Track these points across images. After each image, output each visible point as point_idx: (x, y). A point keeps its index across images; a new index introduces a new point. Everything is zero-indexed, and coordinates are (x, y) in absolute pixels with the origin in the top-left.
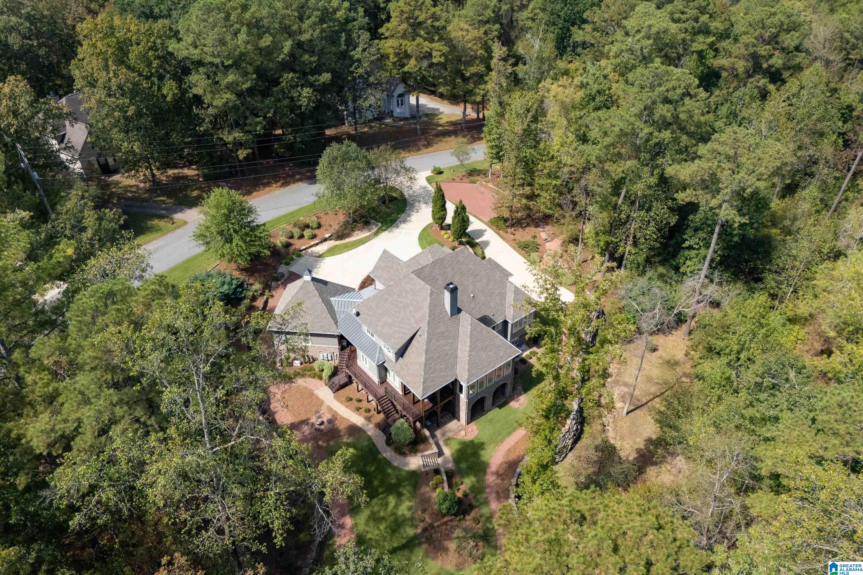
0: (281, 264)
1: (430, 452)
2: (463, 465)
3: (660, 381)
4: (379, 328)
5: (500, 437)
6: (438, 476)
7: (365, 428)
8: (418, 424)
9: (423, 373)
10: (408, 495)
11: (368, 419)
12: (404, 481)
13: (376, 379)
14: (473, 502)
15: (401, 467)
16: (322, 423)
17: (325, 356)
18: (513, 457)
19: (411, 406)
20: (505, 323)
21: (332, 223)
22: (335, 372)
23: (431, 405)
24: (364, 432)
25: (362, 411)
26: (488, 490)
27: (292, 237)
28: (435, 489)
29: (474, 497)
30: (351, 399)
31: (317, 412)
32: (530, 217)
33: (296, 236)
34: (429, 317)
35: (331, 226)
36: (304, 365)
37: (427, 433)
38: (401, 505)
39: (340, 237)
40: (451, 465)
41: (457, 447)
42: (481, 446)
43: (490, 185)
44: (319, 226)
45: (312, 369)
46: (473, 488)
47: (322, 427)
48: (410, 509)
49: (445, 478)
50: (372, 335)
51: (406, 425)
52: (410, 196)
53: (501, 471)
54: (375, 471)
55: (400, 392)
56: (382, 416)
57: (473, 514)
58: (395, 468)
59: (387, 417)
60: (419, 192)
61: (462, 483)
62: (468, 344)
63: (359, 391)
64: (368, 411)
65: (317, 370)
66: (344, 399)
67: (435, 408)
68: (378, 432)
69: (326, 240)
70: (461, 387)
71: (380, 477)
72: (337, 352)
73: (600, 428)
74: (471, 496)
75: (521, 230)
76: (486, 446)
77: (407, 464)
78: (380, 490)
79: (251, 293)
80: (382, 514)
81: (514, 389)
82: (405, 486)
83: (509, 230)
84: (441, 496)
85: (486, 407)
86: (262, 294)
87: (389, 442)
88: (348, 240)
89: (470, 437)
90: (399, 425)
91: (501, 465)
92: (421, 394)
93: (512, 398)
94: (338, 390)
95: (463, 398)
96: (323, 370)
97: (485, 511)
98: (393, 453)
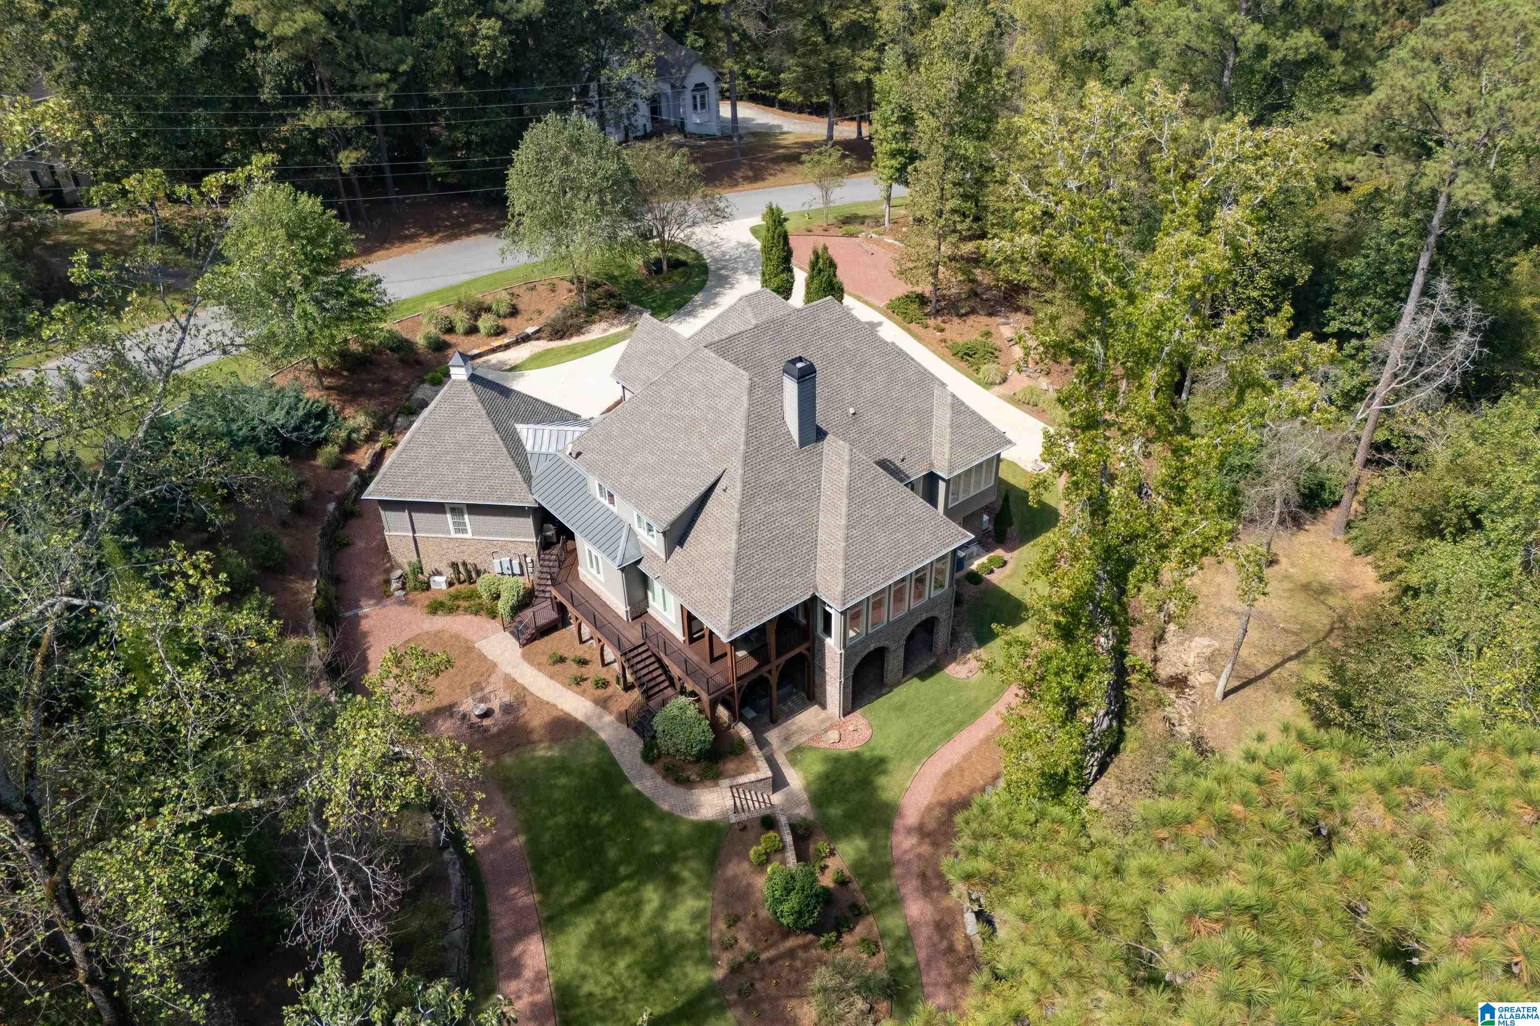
0: (423, 381)
1: (752, 777)
2: (835, 811)
3: (1295, 627)
4: (625, 480)
5: (924, 745)
6: (772, 834)
7: (593, 724)
8: (723, 713)
9: (731, 578)
10: (693, 882)
11: (603, 703)
12: (684, 849)
13: (620, 606)
14: (861, 898)
15: (677, 812)
16: (487, 714)
17: (506, 565)
18: (956, 790)
19: (706, 666)
20: (932, 479)
21: (542, 307)
22: (526, 600)
23: (754, 663)
24: (591, 732)
25: (588, 685)
26: (897, 871)
27: (450, 330)
28: (761, 866)
29: (863, 889)
30: (562, 660)
31: (477, 687)
32: (976, 294)
33: (460, 327)
34: (747, 443)
35: (540, 312)
36: (457, 586)
37: (745, 733)
38: (673, 907)
39: (559, 331)
40: (803, 811)
41: (818, 768)
42: (879, 764)
43: (889, 240)
44: (514, 312)
45: (473, 595)
46: (858, 866)
47: (486, 722)
48: (697, 916)
49: (789, 839)
50: (612, 502)
51: (692, 711)
52: (715, 260)
53: (931, 825)
54: (611, 824)
55: (678, 633)
56: (636, 694)
57: (860, 930)
58: (664, 817)
59: (648, 695)
60: (737, 253)
61: (832, 853)
62: (844, 510)
63: (582, 642)
64: (603, 684)
65: (485, 596)
66: (544, 659)
67: (764, 671)
68: (625, 732)
69: (526, 339)
70: (827, 617)
71: (623, 838)
72: (532, 552)
73: (1161, 727)
74: (855, 885)
75: (956, 320)
76: (890, 767)
77: (694, 808)
78: (623, 870)
79: (343, 434)
80: (624, 930)
81: (955, 636)
82: (687, 859)
83: (931, 322)
84: (778, 879)
85: (889, 678)
86: (371, 438)
87: (650, 755)
88: (575, 340)
89: (850, 745)
90: (676, 712)
91: (930, 809)
92: (727, 628)
93: (950, 656)
94: (532, 639)
95: (833, 646)
96: (498, 597)
97: (892, 922)
98: (659, 780)
